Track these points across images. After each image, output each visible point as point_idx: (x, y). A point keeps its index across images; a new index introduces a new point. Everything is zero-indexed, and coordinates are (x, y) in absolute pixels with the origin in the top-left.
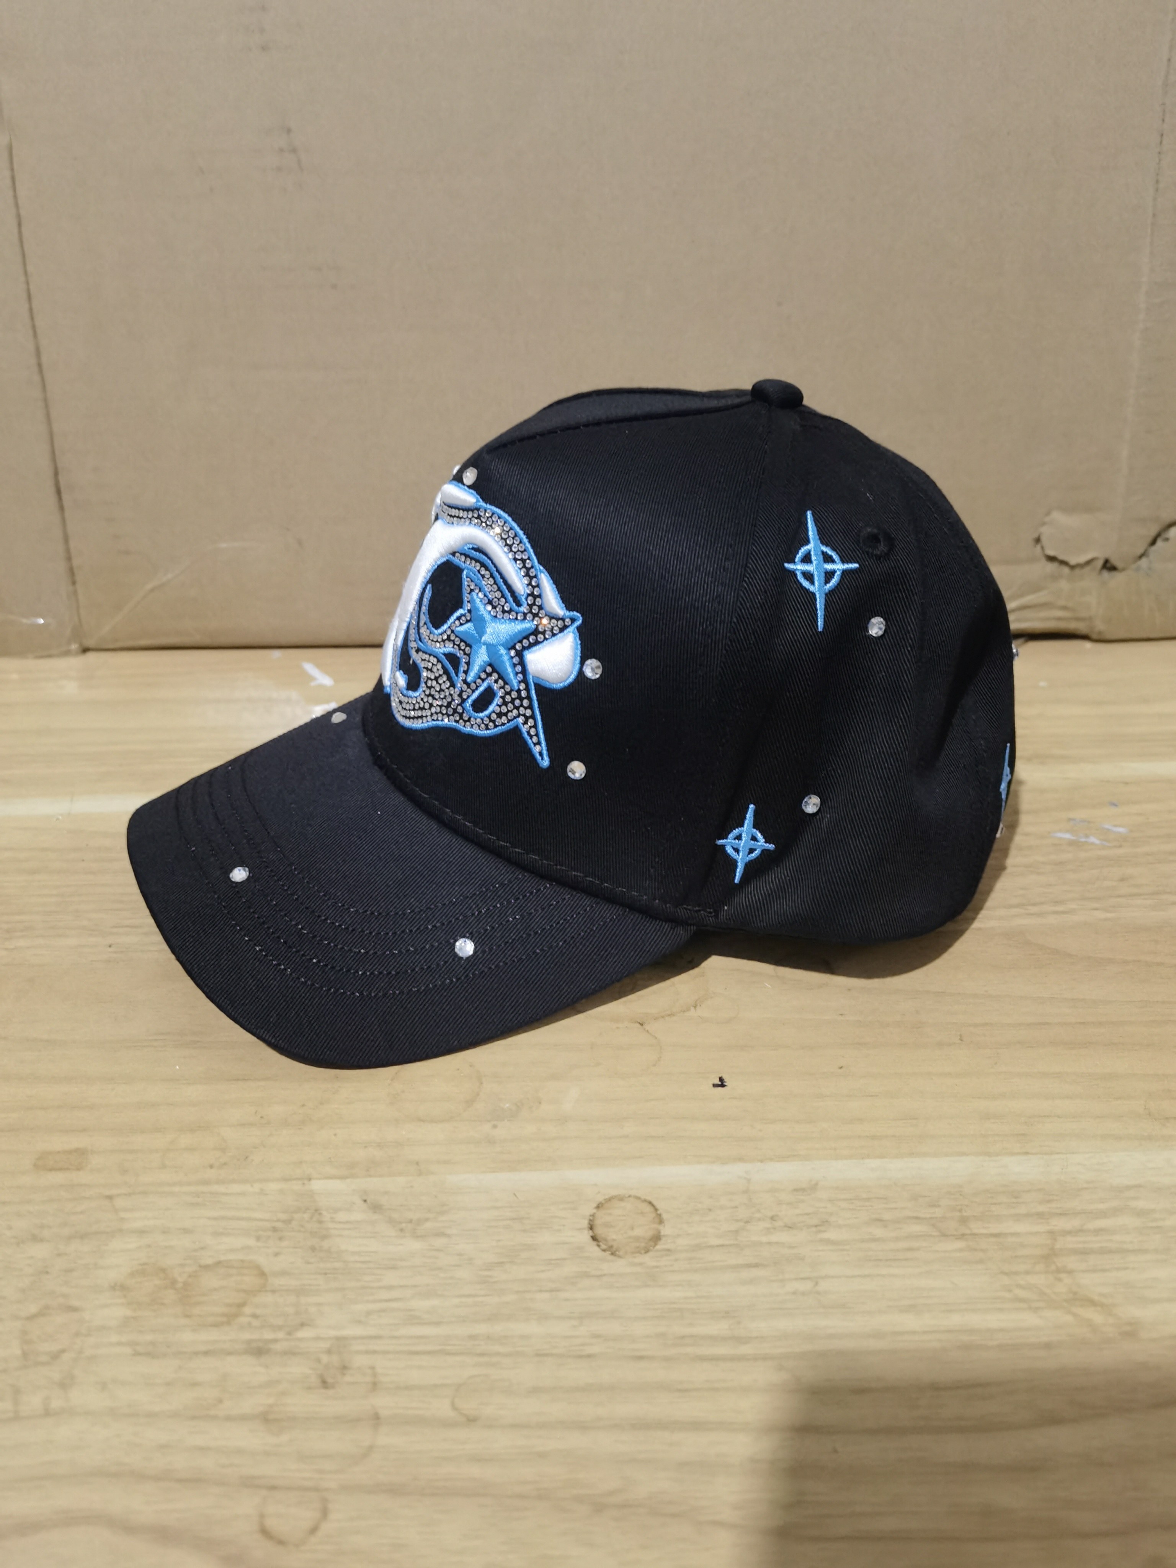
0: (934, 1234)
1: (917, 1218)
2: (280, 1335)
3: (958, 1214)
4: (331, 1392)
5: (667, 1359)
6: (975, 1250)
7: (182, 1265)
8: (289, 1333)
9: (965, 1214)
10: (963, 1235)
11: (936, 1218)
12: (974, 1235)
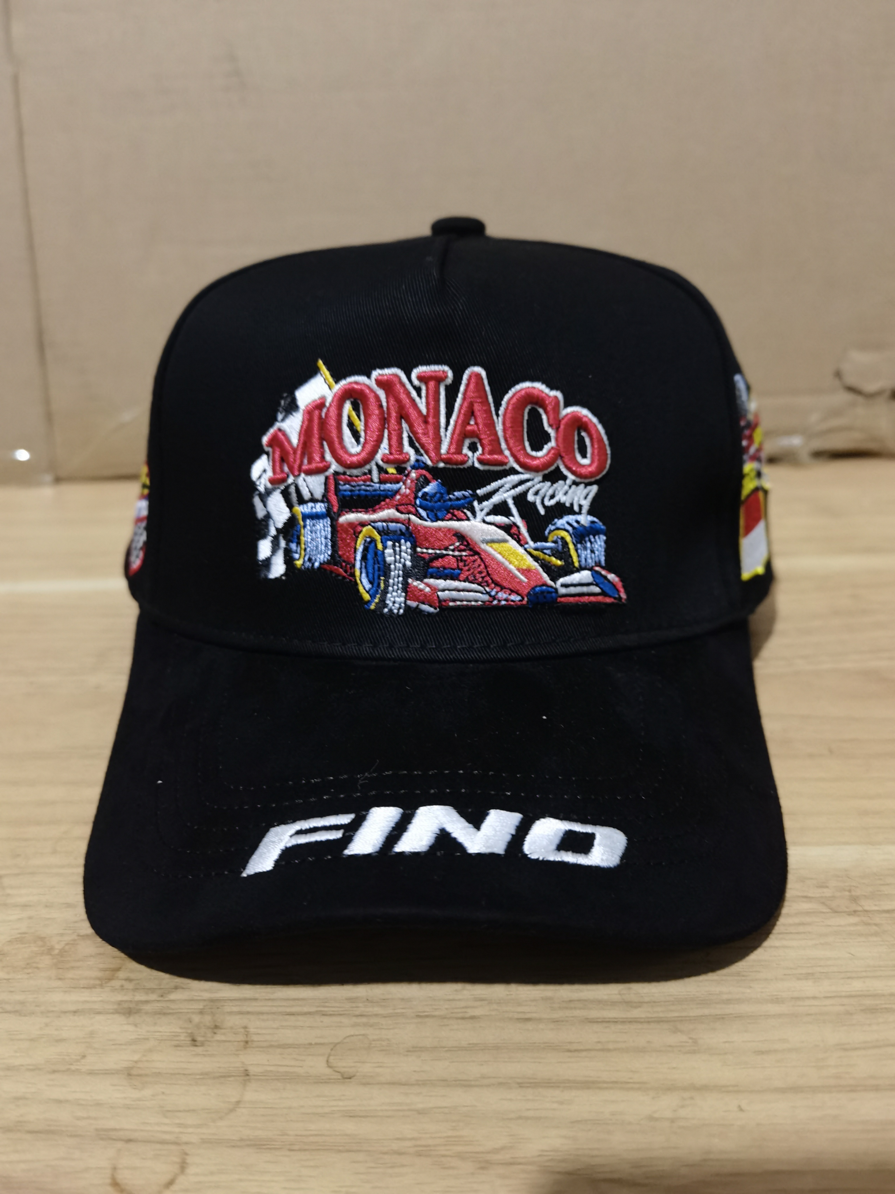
0: (825, 910)
1: (806, 897)
2: (153, 997)
3: (847, 893)
4: (199, 1050)
5: (556, 1021)
6: (869, 924)
7: (62, 935)
8: (162, 996)
9: (853, 893)
10: (855, 911)
11: (826, 897)
12: (866, 911)
